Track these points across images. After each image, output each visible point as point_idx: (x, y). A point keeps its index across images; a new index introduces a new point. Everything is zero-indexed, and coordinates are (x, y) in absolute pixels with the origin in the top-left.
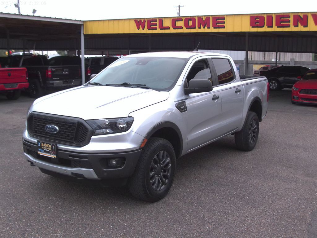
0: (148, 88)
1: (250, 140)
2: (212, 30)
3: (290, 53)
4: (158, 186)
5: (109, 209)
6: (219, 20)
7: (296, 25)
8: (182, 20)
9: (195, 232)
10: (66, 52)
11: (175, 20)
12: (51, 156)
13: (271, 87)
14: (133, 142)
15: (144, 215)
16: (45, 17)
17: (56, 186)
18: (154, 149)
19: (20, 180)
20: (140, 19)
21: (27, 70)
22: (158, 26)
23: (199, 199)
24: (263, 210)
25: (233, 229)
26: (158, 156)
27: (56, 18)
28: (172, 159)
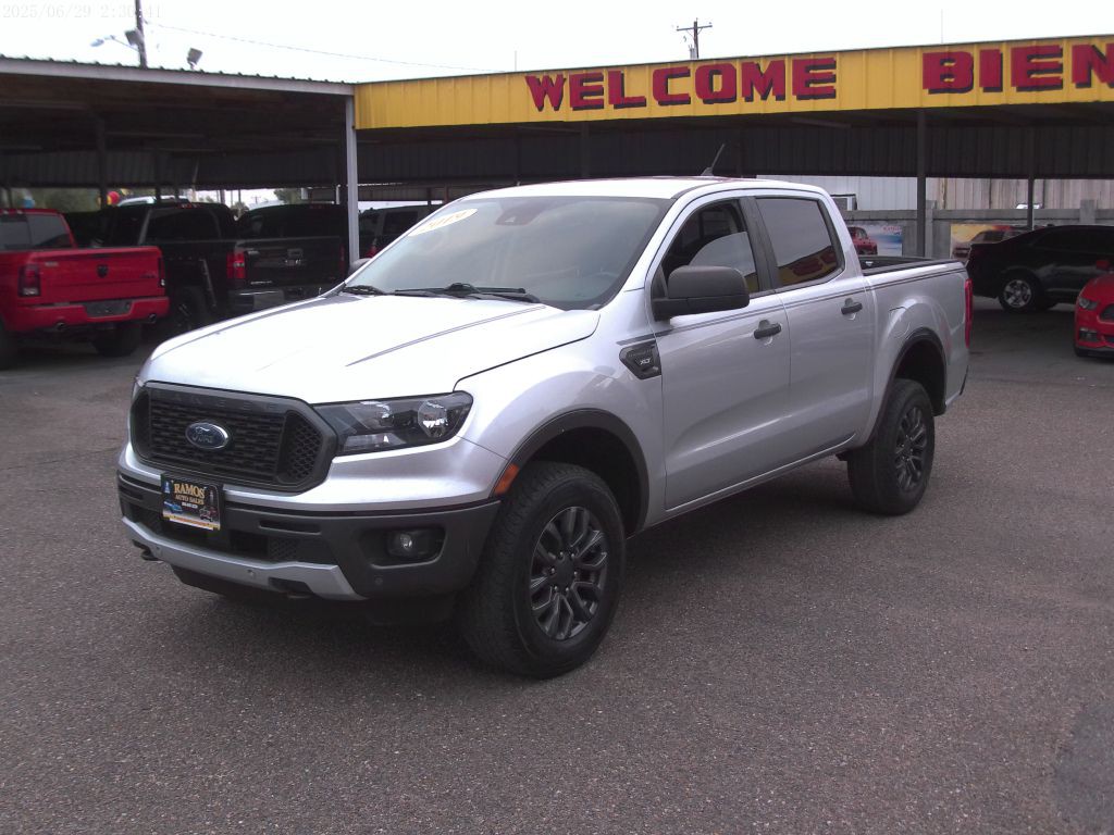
0: (529, 300)
1: (901, 478)
2: (793, 104)
3: (1080, 181)
4: (560, 626)
5: (397, 698)
6: (815, 70)
7: (1083, 81)
8: (686, 73)
9: (673, 773)
10: (303, 194)
11: (663, 74)
12: (204, 524)
13: (1010, 301)
14: (469, 474)
15: (508, 716)
16: (221, 74)
17: (230, 629)
18: (545, 499)
19: (114, 611)
20: (545, 74)
21: (161, 256)
22: (605, 97)
23: (700, 669)
24: (912, 704)
25: (800, 764)
26: (559, 523)
27: (258, 77)
28: (609, 536)
